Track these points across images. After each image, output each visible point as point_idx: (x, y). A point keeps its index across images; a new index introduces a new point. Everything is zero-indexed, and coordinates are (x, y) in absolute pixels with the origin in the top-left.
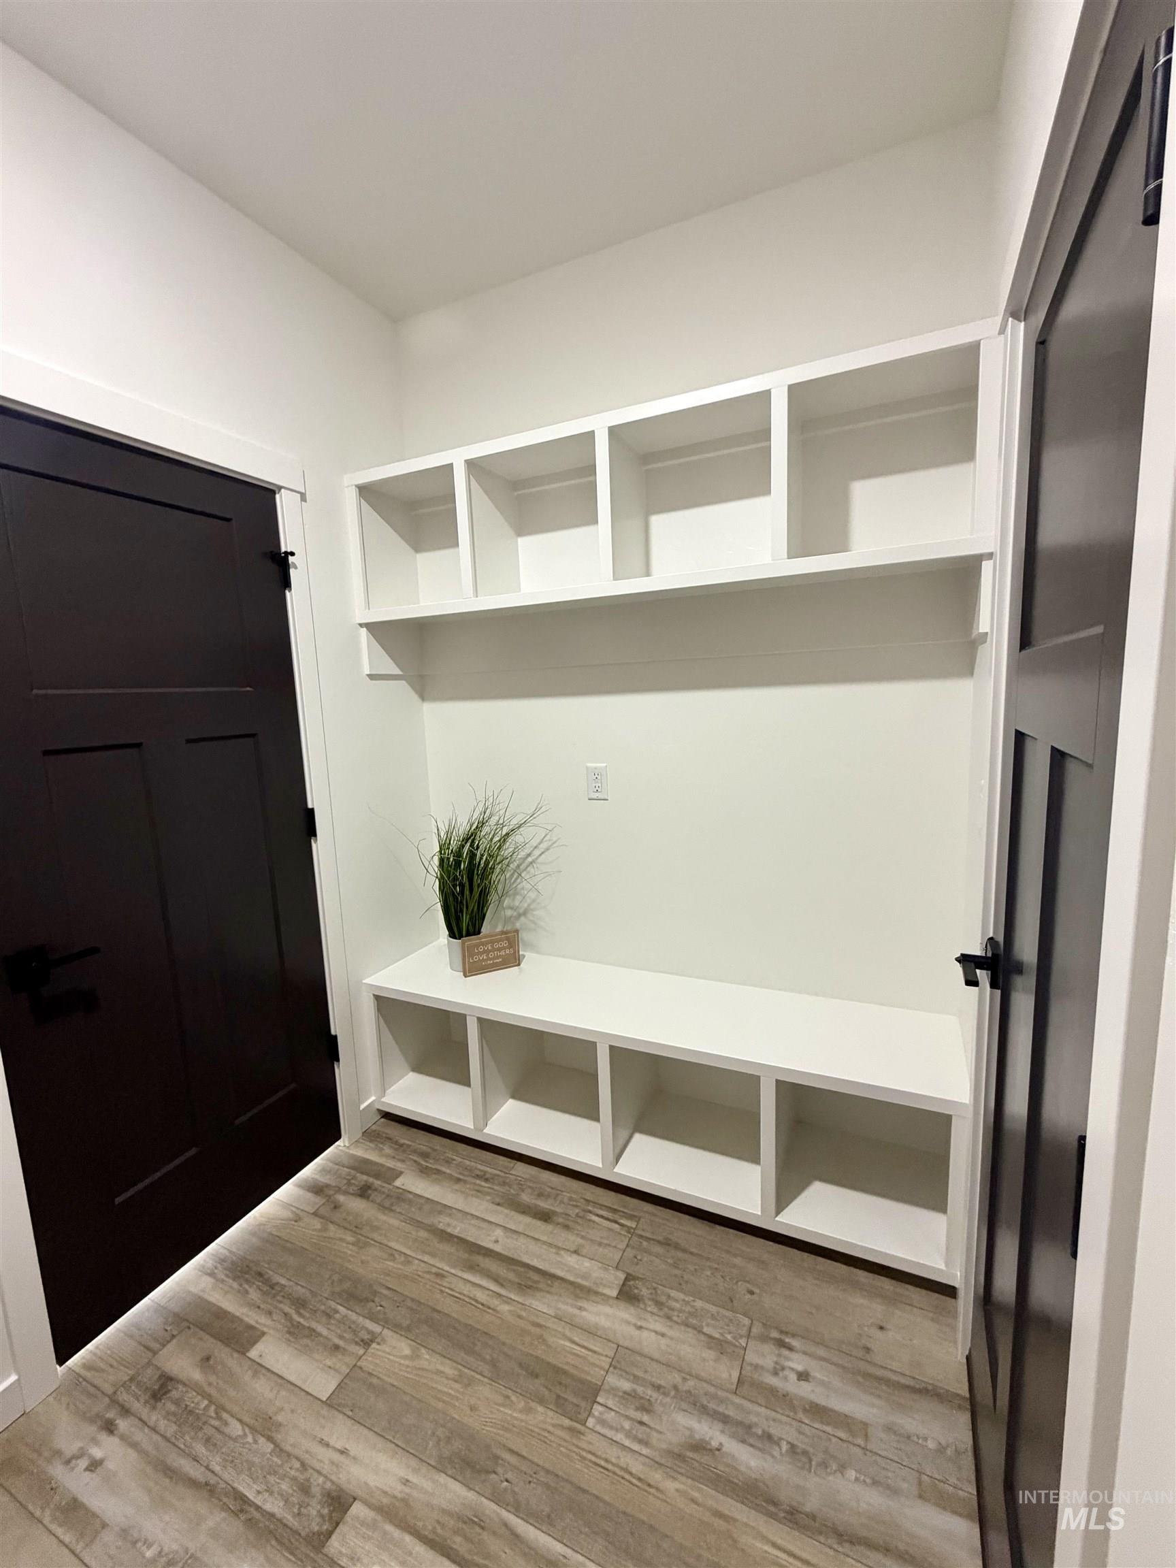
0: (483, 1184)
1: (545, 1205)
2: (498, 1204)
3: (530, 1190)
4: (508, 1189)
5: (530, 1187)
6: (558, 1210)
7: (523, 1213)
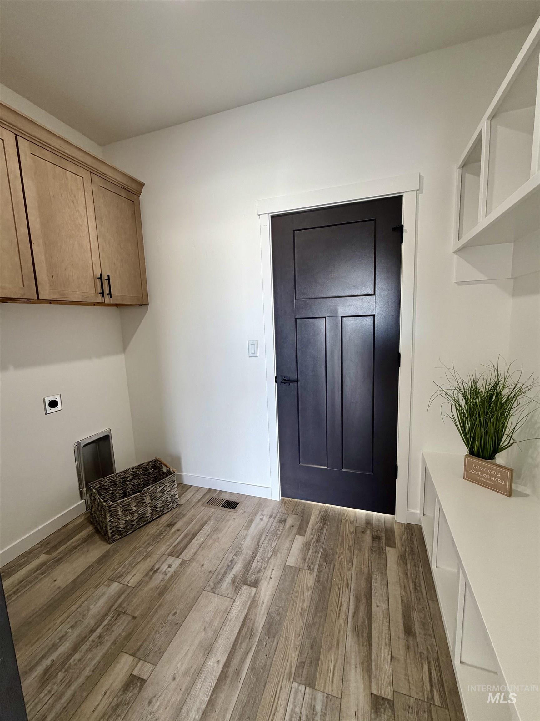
0: (411, 587)
1: (417, 628)
2: (402, 600)
3: (423, 616)
4: (417, 602)
5: (425, 616)
6: (418, 639)
7: (404, 616)
